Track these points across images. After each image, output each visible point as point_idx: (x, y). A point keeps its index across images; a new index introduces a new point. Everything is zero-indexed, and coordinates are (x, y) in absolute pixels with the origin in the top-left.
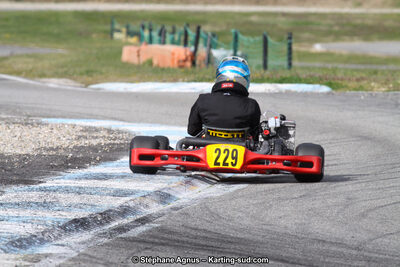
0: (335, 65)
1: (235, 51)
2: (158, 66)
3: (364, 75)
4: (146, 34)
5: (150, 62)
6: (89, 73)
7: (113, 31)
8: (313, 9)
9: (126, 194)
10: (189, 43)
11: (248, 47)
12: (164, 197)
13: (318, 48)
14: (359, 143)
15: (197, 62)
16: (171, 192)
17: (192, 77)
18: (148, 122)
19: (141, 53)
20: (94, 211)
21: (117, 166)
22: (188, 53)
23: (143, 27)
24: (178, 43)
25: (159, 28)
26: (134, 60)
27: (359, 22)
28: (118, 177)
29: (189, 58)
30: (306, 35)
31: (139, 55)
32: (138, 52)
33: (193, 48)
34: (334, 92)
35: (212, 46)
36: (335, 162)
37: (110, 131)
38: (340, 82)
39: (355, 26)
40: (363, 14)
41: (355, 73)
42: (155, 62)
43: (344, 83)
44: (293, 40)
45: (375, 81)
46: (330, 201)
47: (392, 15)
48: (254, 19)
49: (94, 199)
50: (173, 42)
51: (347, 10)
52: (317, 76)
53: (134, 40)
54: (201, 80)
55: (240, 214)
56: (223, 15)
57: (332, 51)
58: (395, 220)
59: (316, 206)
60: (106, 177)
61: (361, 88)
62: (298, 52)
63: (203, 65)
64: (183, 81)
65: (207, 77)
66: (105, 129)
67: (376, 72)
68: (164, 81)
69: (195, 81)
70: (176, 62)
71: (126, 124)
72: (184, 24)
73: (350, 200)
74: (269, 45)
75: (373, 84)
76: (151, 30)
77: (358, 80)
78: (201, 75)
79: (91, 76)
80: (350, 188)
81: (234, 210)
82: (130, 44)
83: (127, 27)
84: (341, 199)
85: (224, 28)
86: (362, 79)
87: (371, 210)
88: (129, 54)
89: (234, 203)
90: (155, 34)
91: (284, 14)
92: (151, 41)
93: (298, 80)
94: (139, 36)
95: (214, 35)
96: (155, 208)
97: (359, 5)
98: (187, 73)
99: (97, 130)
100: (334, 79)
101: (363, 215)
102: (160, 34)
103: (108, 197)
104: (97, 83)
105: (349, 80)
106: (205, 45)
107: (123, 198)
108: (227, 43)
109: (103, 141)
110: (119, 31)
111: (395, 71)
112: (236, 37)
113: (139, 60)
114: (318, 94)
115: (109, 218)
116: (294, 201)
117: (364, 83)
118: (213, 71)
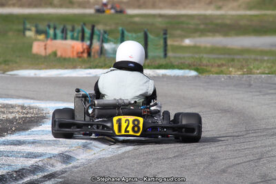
0: (201, 55)
2: (61, 56)
3: (224, 62)
4: (51, 32)
5: (55, 54)
6: (6, 62)
7: (25, 29)
8: (183, 12)
9: (35, 156)
10: (86, 39)
12: (66, 158)
13: (187, 42)
14: (221, 115)
15: (92, 54)
16: (71, 154)
17: (88, 66)
18: (53, 100)
19: (47, 46)
20: (10, 170)
21: (29, 134)
22: (85, 47)
23: (49, 27)
24: (77, 39)
25: (62, 27)
26: (42, 52)
27: (219, 21)
28: (29, 143)
29: (86, 51)
30: (178, 32)
31: (45, 49)
32: (45, 45)
33: (88, 43)
34: (200, 75)
35: (103, 41)
37: (23, 107)
38: (205, 67)
39: (217, 25)
40: (222, 15)
41: (216, 61)
42: (59, 54)
43: (209, 68)
44: (168, 36)
45: (232, 66)
46: (197, 160)
47: (245, 16)
48: (137, 19)
49: (11, 160)
50: (73, 38)
51: (210, 12)
52: (187, 63)
53: (42, 37)
54: (96, 67)
55: (127, 171)
57: (198, 44)
58: (249, 174)
59: (186, 164)
60: (20, 143)
61: (222, 72)
62: (172, 46)
63: (97, 56)
64: (81, 68)
65: (100, 64)
66: (19, 106)
67: (233, 60)
68: (66, 68)
69: (90, 68)
70: (75, 54)
71: (35, 101)
72: (82, 24)
73: (213, 159)
74: (149, 40)
75: (231, 69)
76: (55, 28)
77: (219, 66)
78: (95, 64)
79: (8, 65)
80: (214, 149)
81: (122, 167)
82: (39, 40)
83: (36, 26)
84: (206, 159)
85: (113, 27)
86: (223, 65)
87: (229, 167)
88: (38, 48)
89: (121, 162)
90: (59, 32)
91: (160, 16)
92: (55, 37)
93: (172, 67)
94: (46, 33)
95: (105, 32)
96: (59, 167)
97: (219, 8)
98: (84, 62)
99: (13, 106)
100: (200, 65)
101: (224, 171)
102: (63, 32)
103: (22, 159)
104: (12, 70)
105: (212, 66)
106: (99, 40)
107: (34, 159)
108: (116, 39)
109: (17, 115)
110: (30, 30)
111: (248, 59)
112: (123, 34)
113: (46, 52)
114: (187, 77)
115: (22, 175)
116: (169, 160)
117: (224, 68)
118: (105, 60)
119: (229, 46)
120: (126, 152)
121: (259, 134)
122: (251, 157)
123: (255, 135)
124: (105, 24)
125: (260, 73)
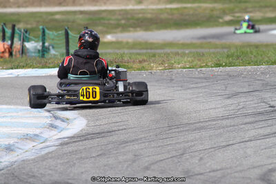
0: (123, 51)
1: (44, 43)
3: (145, 58)
8: (104, 8)
10: (7, 39)
11: (53, 39)
13: (109, 38)
15: (14, 53)
17: (9, 66)
22: (6, 46)
27: (140, 16)
30: (99, 28)
33: (9, 42)
35: (25, 40)
36: (125, 127)
38: (126, 64)
39: (138, 19)
40: (142, 9)
41: (138, 56)
43: (130, 65)
45: (154, 62)
46: (121, 158)
47: (166, 9)
48: (57, 17)
51: (130, 7)
52: (108, 60)
54: (17, 67)
56: (33, 14)
57: (120, 40)
59: (110, 162)
61: (143, 68)
63: (18, 55)
64: (3, 69)
65: (22, 64)
67: (154, 55)
69: (12, 69)
72: (2, 24)
73: (136, 156)
74: (70, 37)
75: (152, 65)
77: (140, 62)
78: (16, 64)
80: (137, 147)
81: (45, 168)
84: (130, 156)
85: (34, 26)
86: (144, 61)
89: (45, 163)
91: (81, 12)
95: (26, 31)
97: (140, 3)
98: (5, 62)
105: (134, 62)
106: (20, 40)
108: (37, 37)
111: (169, 54)
112: (44, 32)
116: (93, 159)
117: (145, 64)
118: (26, 60)
119: (151, 41)
120: (49, 153)
121: (182, 129)
122: (174, 153)
123: (177, 130)
124: (26, 23)
125: (181, 68)
